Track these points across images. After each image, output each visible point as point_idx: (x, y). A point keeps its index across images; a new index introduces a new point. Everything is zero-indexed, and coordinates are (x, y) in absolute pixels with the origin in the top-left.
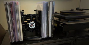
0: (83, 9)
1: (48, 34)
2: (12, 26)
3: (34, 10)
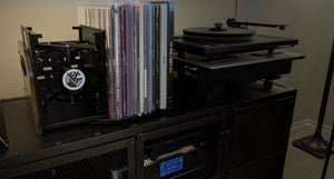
0: (247, 24)
1: (157, 102)
3: (74, 28)
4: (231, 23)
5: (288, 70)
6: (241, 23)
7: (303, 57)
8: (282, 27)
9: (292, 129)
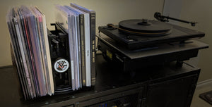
0: (168, 18)
1: (84, 81)
2: (29, 66)
3: (52, 25)
4: (157, 15)
5: (195, 55)
6: (164, 17)
7: (207, 47)
8: (193, 24)
9: (197, 86)
